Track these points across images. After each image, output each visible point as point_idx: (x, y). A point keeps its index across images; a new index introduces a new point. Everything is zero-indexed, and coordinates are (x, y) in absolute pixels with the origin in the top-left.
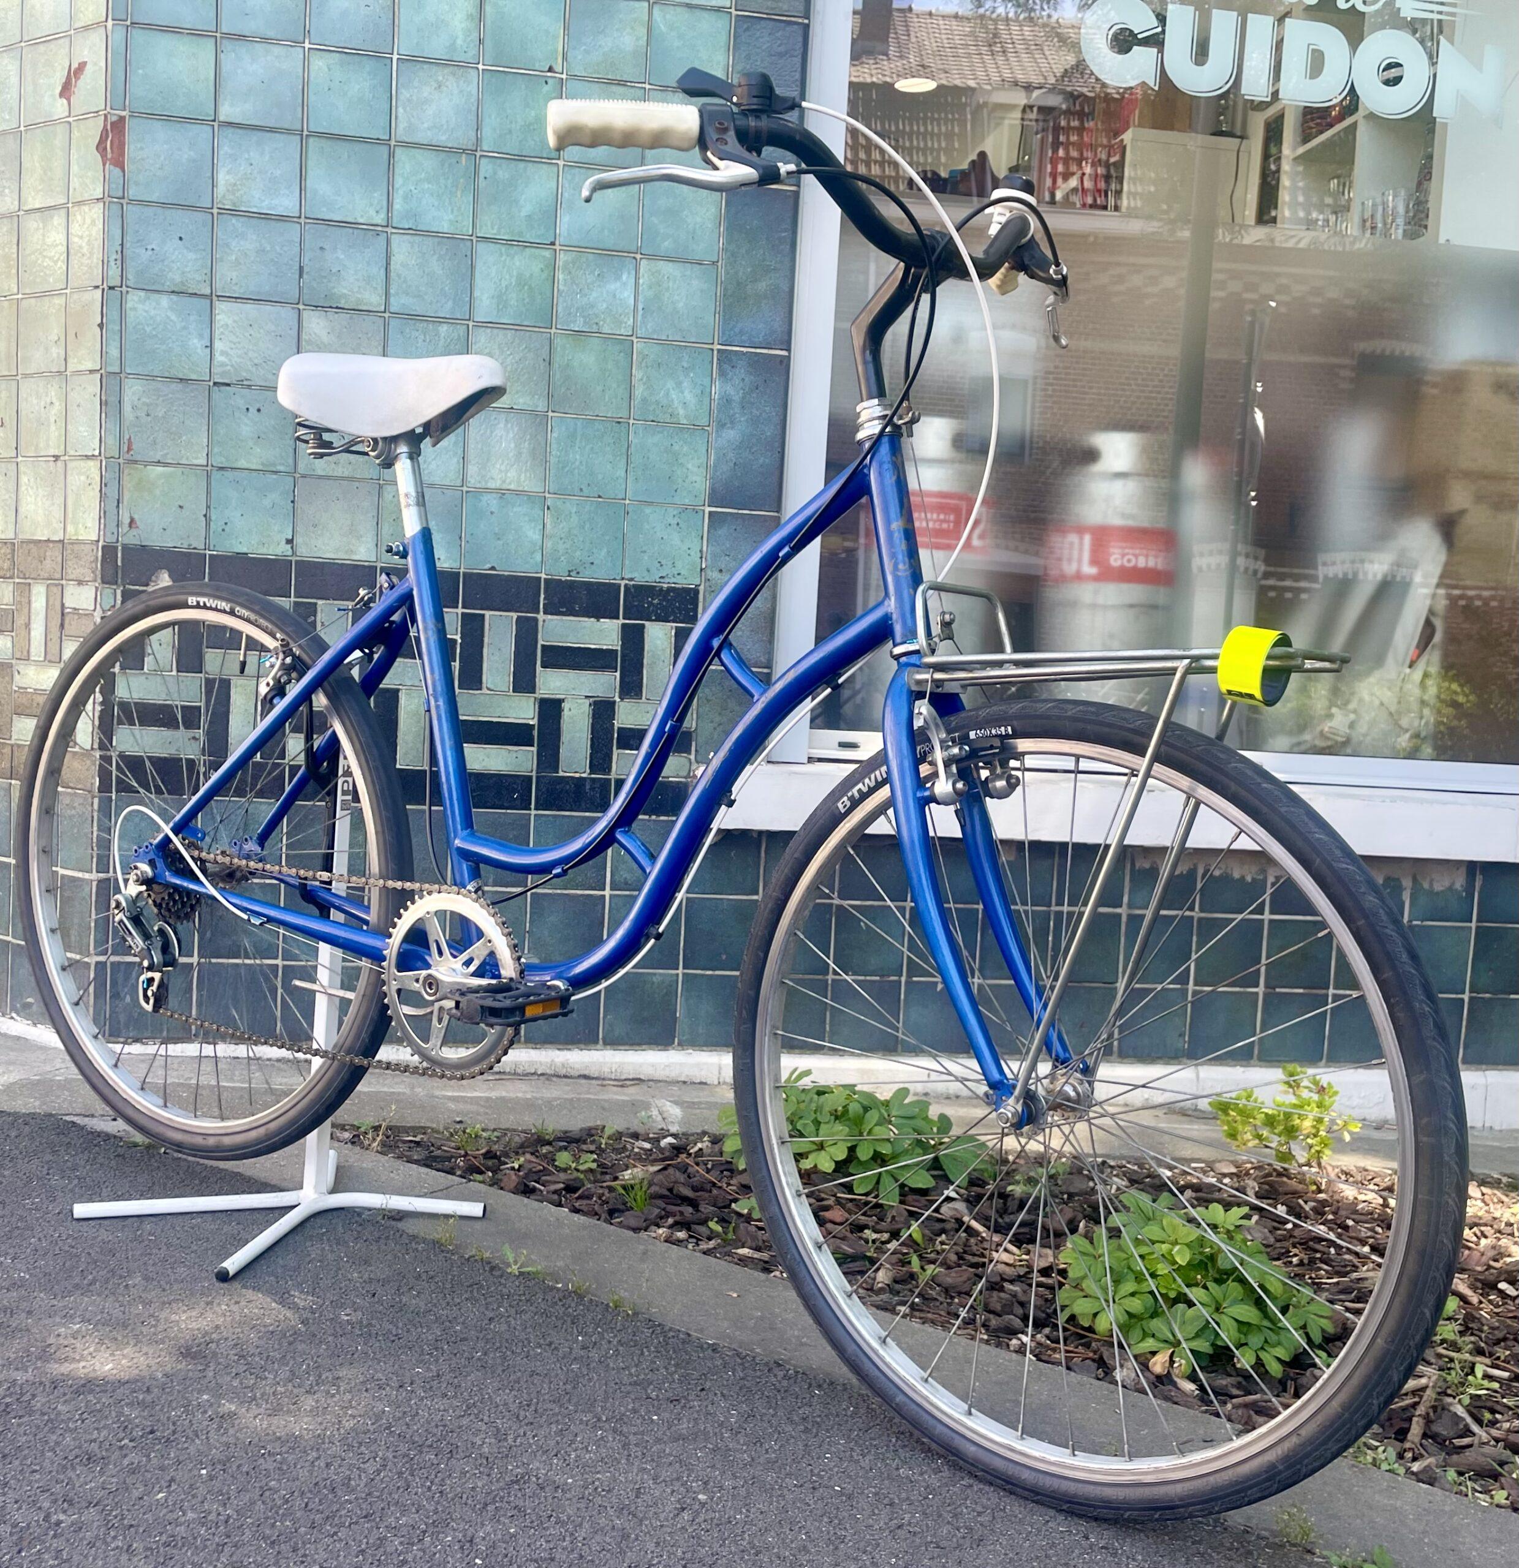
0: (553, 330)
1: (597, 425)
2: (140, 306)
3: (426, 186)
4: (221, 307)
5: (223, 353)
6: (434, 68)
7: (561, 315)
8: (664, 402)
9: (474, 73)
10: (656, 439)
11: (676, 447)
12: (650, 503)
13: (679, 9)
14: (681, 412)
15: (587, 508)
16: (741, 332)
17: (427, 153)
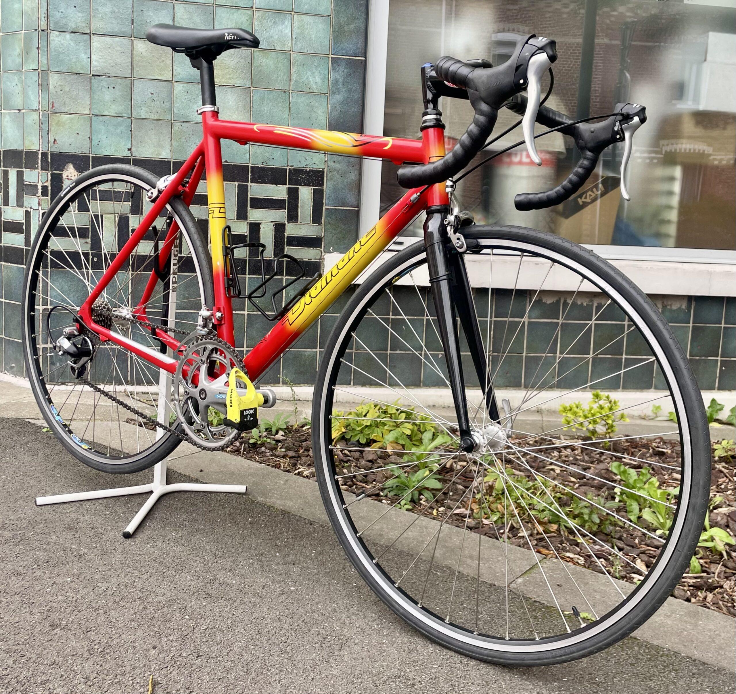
1: (274, 94)
2: (57, 39)
4: (94, 38)
5: (96, 61)
8: (306, 82)
10: (303, 99)
11: (312, 104)
14: (315, 87)
16: (343, 49)
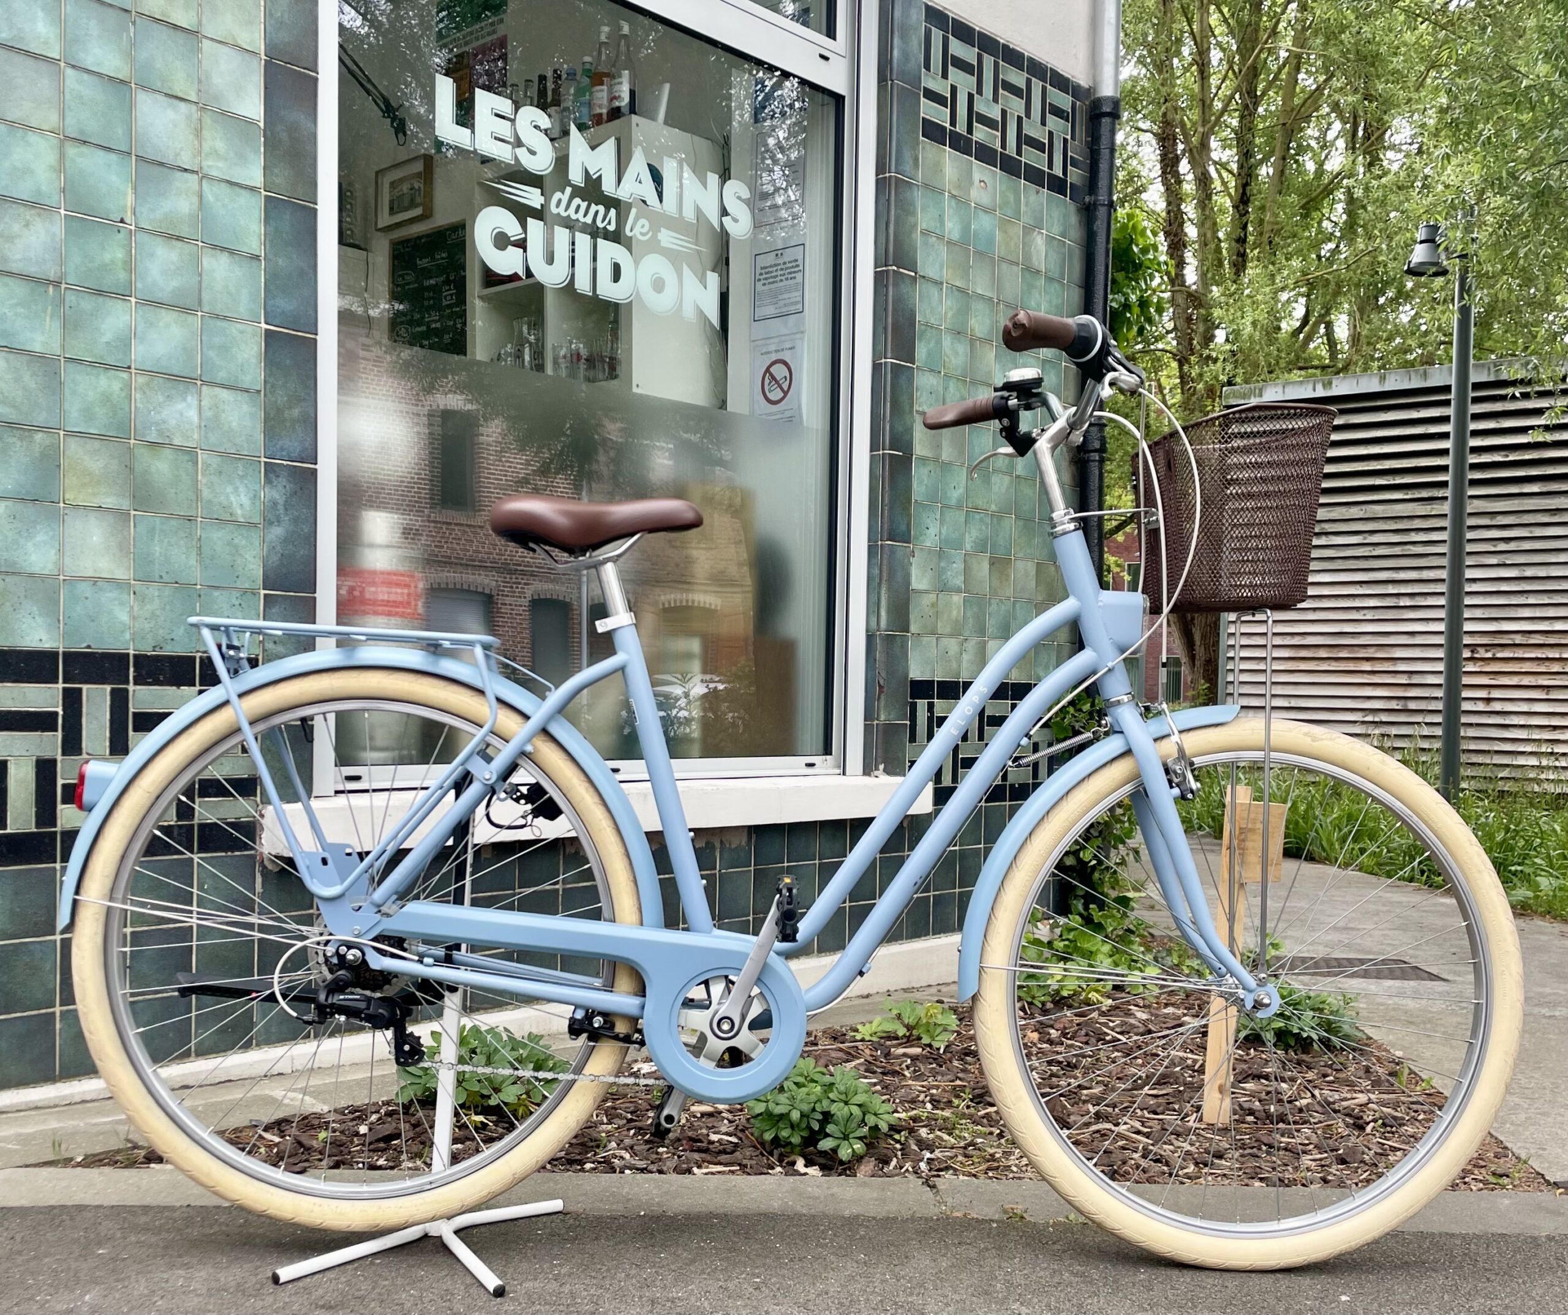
0: (132, 441)
1: (174, 523)
3: (20, 310)
6: (22, 209)
7: (139, 426)
8: (225, 503)
9: (58, 217)
10: (220, 534)
11: (236, 541)
12: (217, 588)
13: (223, 185)
14: (239, 512)
15: (167, 593)
16: (282, 449)
17: (18, 282)
